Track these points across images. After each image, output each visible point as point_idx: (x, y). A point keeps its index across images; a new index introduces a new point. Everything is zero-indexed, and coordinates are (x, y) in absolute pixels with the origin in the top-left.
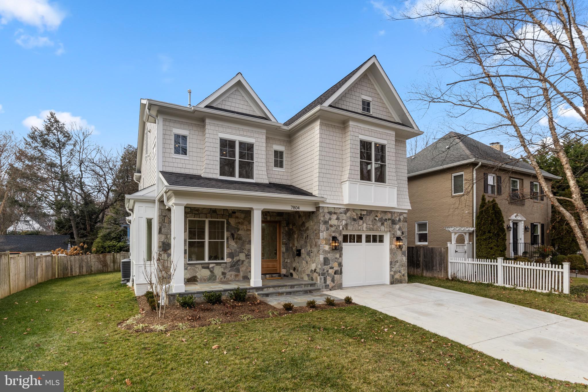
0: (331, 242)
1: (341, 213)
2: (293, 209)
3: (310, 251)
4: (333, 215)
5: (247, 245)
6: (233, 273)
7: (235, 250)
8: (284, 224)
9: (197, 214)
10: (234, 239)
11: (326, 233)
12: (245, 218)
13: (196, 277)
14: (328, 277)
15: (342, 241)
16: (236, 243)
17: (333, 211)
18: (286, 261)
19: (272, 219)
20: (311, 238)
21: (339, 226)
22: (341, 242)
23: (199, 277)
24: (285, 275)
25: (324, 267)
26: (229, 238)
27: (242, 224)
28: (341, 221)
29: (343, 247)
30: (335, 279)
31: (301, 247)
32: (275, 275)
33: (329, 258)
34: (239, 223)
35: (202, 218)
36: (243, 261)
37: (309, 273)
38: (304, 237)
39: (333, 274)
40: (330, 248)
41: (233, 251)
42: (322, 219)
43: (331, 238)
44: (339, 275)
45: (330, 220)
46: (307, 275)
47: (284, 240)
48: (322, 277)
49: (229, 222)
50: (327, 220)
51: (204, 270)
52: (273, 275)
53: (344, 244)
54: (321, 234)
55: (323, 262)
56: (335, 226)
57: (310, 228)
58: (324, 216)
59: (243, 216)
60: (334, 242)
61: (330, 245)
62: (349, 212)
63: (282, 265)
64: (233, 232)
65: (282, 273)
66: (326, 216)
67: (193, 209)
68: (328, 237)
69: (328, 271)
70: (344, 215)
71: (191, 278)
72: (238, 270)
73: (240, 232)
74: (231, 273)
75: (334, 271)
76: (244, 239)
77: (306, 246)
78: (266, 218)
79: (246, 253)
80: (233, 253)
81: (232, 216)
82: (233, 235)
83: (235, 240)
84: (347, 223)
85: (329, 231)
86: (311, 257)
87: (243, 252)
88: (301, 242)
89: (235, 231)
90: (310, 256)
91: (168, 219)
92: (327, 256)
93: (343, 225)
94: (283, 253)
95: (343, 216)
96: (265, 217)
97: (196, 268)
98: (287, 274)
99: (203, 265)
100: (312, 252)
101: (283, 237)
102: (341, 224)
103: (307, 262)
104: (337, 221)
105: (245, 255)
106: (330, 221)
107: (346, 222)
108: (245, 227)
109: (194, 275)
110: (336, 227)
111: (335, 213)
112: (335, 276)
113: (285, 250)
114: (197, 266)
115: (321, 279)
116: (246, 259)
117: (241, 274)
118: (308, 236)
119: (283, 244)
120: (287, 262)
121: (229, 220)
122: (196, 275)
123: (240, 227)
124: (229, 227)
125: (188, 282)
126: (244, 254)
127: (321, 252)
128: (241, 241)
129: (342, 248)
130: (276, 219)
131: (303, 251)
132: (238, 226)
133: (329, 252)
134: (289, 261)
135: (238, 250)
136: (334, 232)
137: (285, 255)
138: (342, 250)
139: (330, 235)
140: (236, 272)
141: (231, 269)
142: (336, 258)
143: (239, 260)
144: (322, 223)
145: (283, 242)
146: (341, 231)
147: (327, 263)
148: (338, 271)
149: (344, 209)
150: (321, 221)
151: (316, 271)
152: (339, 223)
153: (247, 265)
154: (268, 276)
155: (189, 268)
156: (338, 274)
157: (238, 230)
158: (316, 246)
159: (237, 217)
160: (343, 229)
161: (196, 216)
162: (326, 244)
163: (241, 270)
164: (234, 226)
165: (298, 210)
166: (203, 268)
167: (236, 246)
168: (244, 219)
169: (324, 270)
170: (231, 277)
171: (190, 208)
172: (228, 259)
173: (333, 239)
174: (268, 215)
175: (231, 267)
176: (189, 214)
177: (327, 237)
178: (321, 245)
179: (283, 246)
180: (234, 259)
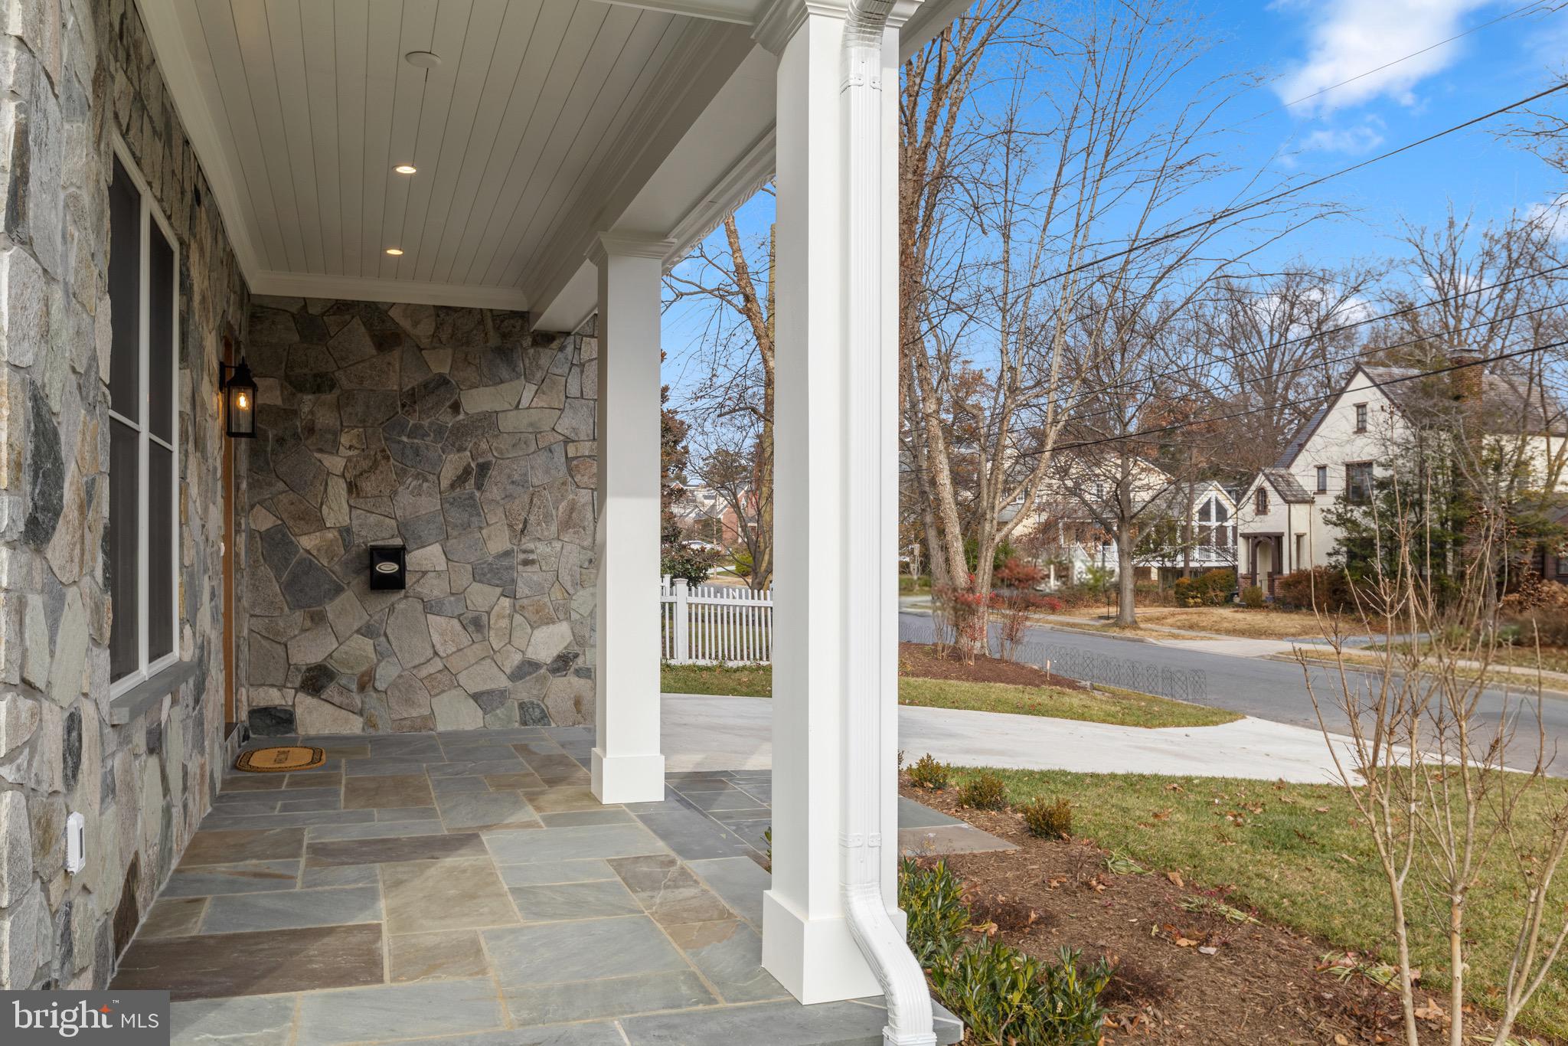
3: (507, 554)
20: (524, 483)
31: (402, 528)
37: (503, 682)
38: (448, 474)
46: (476, 697)
57: (508, 422)
86: (522, 590)
88: (405, 498)
90: (504, 584)
100: (526, 563)
103: (476, 625)
118: (484, 468)
131: (426, 557)
151: (580, 662)
158: (572, 525)
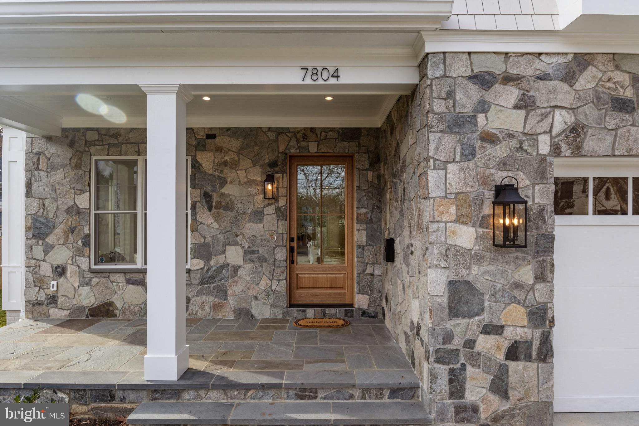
0: (487, 210)
1: (543, 77)
2: (308, 81)
3: (408, 247)
4: (498, 87)
5: (248, 225)
6: (210, 299)
7: (213, 238)
8: (363, 161)
9: (114, 145)
10: (210, 209)
11: (463, 169)
12: (242, 149)
13: (111, 304)
14: (470, 371)
15: (551, 208)
16: (217, 218)
17: (498, 67)
18: (368, 271)
19: (325, 149)
20: (410, 200)
21: (533, 137)
22: (542, 209)
23: (119, 305)
24: (364, 313)
25: (449, 325)
26: (198, 205)
27: (234, 165)
28: (544, 116)
29: (557, 232)
30: (513, 379)
32: (332, 311)
33: (478, 286)
34: (225, 163)
35: (126, 155)
36: (236, 269)
37: (409, 332)
38: (400, 197)
39: (501, 356)
40: (480, 238)
41: (208, 240)
42: (439, 107)
43: (490, 195)
44: (532, 366)
45: (485, 111)
47: (364, 211)
48: (443, 370)
49: (197, 162)
50: (468, 110)
51: (131, 287)
52: (328, 311)
53: (559, 219)
54: (431, 174)
55: (445, 301)
56: (510, 136)
58: (450, 94)
59: (235, 144)
60: (499, 210)
61: (483, 223)
62: (591, 71)
63: (355, 284)
64: (208, 189)
65: (356, 306)
66: (459, 95)
67: (103, 133)
68: (473, 189)
69: (470, 344)
70: (565, 87)
71: (99, 307)
72: (223, 293)
73: (227, 190)
74: (203, 298)
75: (506, 345)
76: (238, 206)
77: (402, 228)
78: (307, 148)
79: (246, 245)
80: (208, 244)
81: (204, 146)
82: (207, 197)
83: (214, 211)
84: (577, 122)
85: (480, 161)
86: (411, 273)
87: (236, 244)
88: (395, 212)
89: (213, 187)
90: (408, 266)
91: (46, 160)
92: (464, 275)
93: (556, 131)
94: (359, 247)
95: (554, 92)
96: (304, 144)
97: (112, 282)
98: (372, 310)
99: (128, 276)
100: (412, 253)
101: (359, 201)
102: (545, 125)
104: (523, 112)
105: (241, 252)
106: (481, 118)
107: (570, 119)
108: (241, 174)
109: (107, 299)
110: (514, 143)
111: (508, 79)
112: (512, 365)
113: (364, 239)
114: (114, 277)
115: (433, 377)
116: (245, 262)
117: (232, 302)
119: (360, 221)
120: (372, 275)
121: (199, 158)
122: (113, 300)
123: (229, 174)
124: (198, 175)
125: (92, 316)
126: (238, 247)
127: (434, 253)
128: (231, 214)
129: (551, 239)
130: (337, 150)
131: (397, 245)
132: (221, 172)
133: (479, 259)
134: (377, 272)
135: (221, 237)
136: (504, 165)
137: (367, 253)
138: (549, 250)
139: (485, 181)
140: (216, 297)
141: (202, 289)
142: (517, 285)
143: (225, 266)
144: (441, 127)
145: (358, 215)
146: (543, 159)
147: (465, 308)
148: (528, 344)
149: (561, 60)
150: (432, 119)
152: (532, 121)
153: (248, 278)
154: (310, 312)
155: (95, 280)
156: (528, 358)
157: (223, 182)
158: (419, 228)
159: (219, 149)
160: (556, 151)
161: (111, 150)
162: (460, 219)
163: (229, 292)
164: (211, 172)
165: (333, 81)
166: (129, 282)
167: (216, 226)
168: (238, 153)
169: (448, 338)
170: (203, 308)
171: (97, 130)
172: (196, 261)
173: (497, 195)
174: (312, 137)
175: (202, 283)
176: (95, 145)
177: (468, 189)
178: (434, 226)
179: (358, 227)
180: (212, 263)
